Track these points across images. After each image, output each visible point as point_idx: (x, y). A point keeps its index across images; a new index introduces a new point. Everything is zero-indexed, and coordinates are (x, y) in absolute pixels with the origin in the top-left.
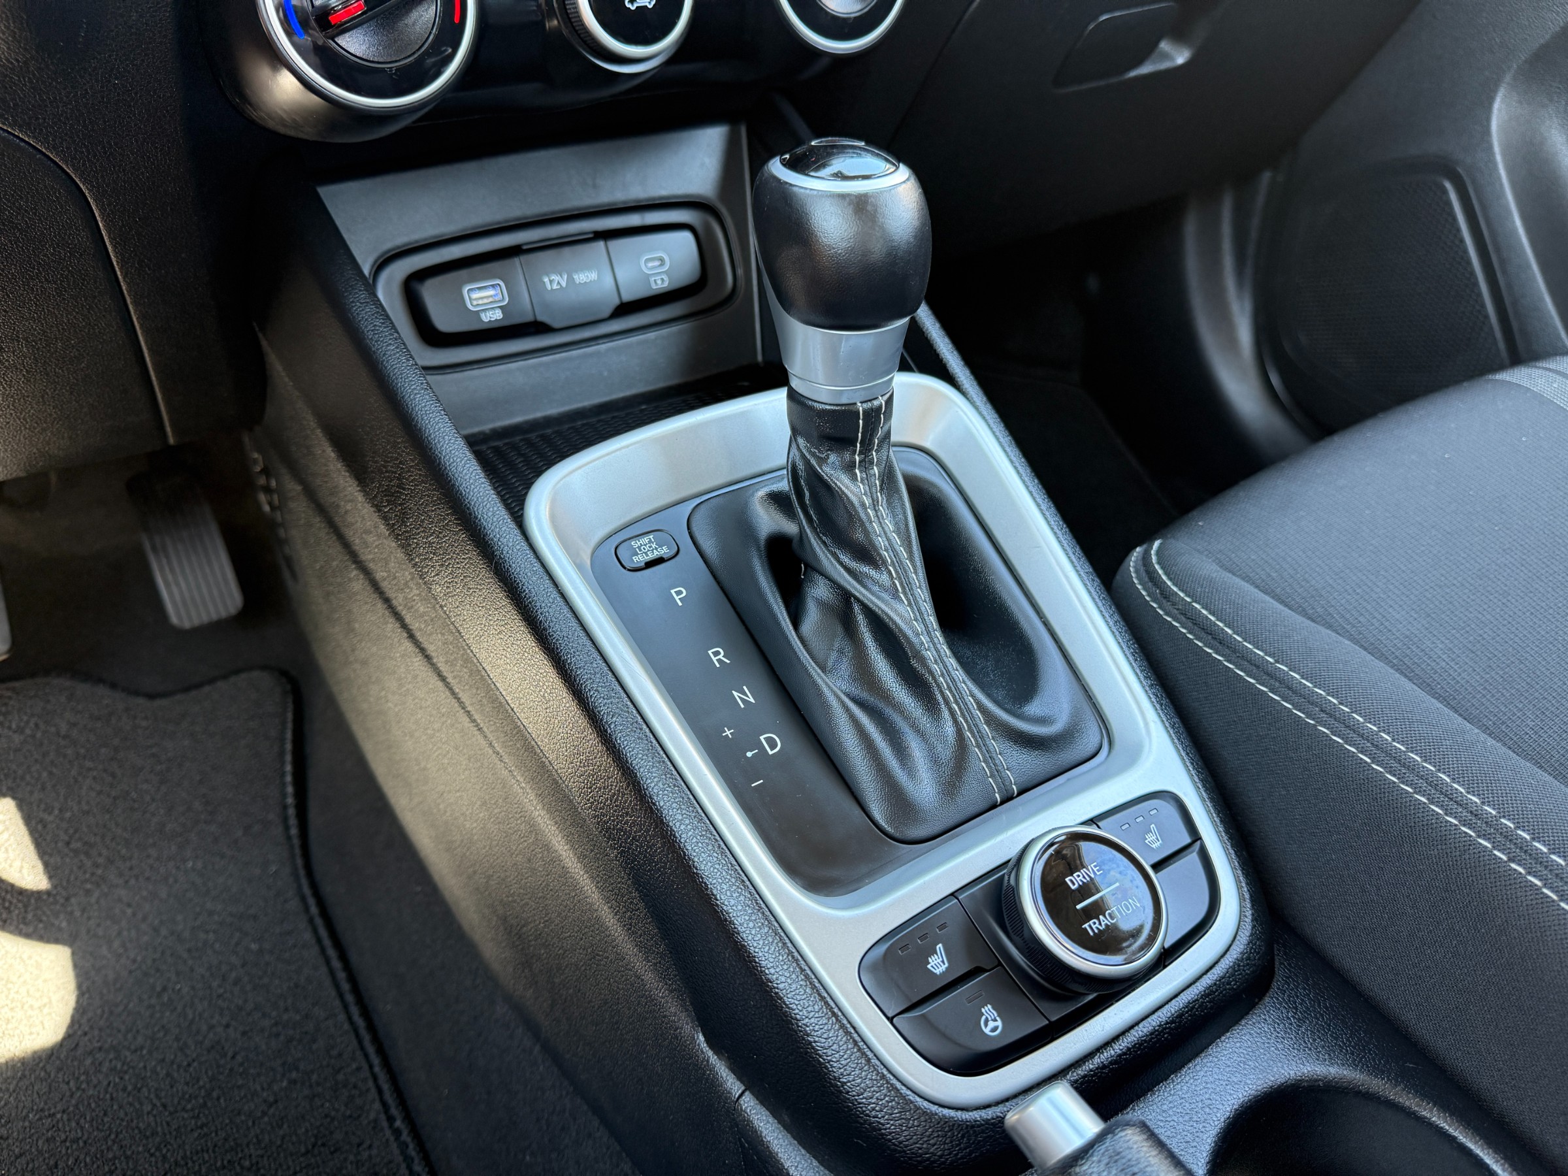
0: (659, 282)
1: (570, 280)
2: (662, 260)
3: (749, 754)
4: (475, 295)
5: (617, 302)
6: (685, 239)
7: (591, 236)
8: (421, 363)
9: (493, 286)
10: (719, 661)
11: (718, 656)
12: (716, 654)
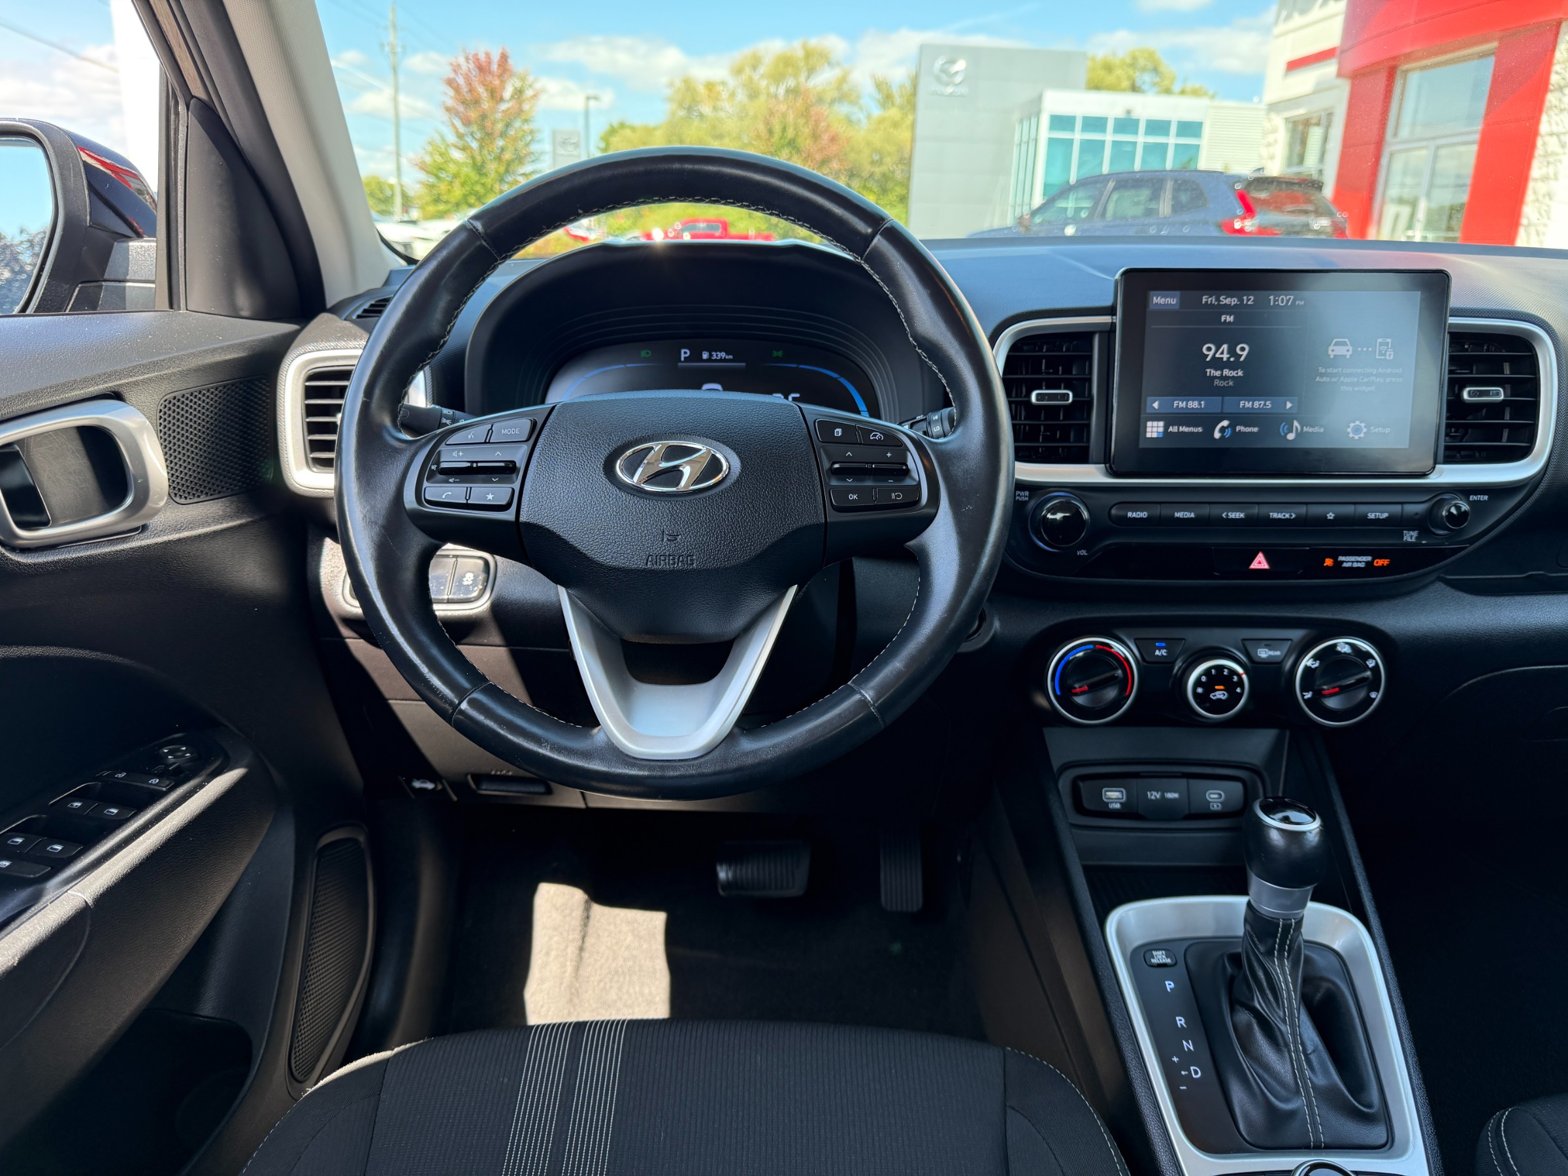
0: (1215, 806)
1: (1163, 796)
2: (1220, 795)
3: (1183, 1073)
4: (1108, 793)
5: (1187, 812)
6: (1237, 787)
7: (1180, 774)
8: (1070, 821)
9: (1119, 791)
10: (1181, 1025)
11: (1180, 1021)
12: (1180, 1020)
